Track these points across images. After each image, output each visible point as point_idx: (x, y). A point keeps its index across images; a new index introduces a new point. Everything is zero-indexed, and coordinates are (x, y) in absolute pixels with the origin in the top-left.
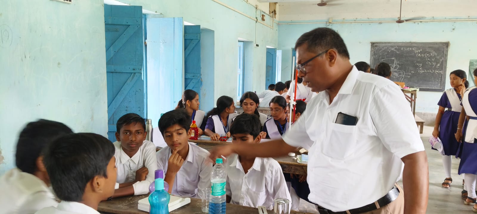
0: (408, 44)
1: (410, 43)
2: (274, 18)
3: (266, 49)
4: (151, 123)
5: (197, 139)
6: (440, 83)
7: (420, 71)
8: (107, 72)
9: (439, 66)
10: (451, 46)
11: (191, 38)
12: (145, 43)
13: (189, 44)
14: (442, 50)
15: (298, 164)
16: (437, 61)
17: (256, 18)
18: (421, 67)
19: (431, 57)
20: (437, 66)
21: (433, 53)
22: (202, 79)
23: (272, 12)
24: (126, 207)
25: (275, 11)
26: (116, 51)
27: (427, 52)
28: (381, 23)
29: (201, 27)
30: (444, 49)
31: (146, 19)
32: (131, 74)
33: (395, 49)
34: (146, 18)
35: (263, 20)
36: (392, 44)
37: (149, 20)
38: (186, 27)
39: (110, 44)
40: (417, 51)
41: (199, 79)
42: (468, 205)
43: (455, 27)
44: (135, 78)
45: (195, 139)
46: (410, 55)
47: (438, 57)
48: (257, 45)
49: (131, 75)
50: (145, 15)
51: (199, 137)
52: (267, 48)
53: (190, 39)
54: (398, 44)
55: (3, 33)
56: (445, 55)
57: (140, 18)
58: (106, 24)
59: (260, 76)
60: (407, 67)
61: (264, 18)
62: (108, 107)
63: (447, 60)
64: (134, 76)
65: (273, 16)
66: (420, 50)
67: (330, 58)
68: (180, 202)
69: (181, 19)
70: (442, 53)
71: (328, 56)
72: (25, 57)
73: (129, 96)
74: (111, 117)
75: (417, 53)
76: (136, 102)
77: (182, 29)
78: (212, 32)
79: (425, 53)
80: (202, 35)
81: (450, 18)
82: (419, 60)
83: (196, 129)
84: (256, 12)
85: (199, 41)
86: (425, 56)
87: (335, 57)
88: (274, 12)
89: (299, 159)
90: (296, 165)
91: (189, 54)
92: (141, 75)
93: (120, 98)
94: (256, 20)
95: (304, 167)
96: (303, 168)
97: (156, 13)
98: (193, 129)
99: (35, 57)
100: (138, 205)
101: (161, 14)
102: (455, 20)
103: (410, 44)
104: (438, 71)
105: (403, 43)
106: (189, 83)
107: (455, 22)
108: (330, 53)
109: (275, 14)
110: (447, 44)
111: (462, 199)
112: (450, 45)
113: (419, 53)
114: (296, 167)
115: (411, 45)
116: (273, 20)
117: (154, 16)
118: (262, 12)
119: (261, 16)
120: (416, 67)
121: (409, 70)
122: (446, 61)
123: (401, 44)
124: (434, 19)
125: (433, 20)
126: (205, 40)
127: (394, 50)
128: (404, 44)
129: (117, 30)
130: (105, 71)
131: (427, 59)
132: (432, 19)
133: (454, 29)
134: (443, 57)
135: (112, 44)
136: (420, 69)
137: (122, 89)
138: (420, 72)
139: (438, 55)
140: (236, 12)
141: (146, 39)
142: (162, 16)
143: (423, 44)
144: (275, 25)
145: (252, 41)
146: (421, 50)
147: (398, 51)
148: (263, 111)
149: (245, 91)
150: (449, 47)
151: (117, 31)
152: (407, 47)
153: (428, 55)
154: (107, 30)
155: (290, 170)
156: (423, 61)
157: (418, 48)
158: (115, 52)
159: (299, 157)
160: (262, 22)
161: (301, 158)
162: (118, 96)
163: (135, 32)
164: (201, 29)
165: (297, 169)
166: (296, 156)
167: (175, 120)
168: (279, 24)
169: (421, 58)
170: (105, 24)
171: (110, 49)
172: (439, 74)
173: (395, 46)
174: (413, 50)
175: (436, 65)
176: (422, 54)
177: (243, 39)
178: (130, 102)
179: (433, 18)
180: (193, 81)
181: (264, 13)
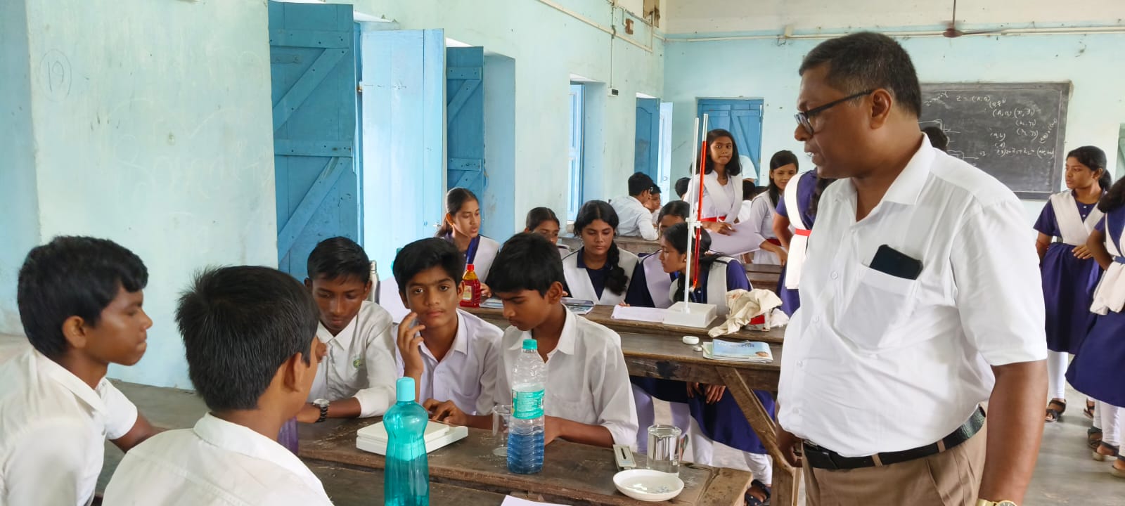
0: (974, 87)
1: (978, 83)
2: (655, 27)
3: (635, 100)
4: (376, 270)
5: (478, 306)
6: (1048, 179)
7: (1000, 150)
8: (275, 155)
9: (1045, 140)
10: (1075, 90)
11: (463, 77)
12: (358, 88)
13: (458, 91)
14: (1055, 99)
15: (705, 360)
16: (1041, 128)
17: (613, 27)
18: (1002, 142)
19: (1026, 119)
20: (1042, 139)
21: (1033, 109)
22: (487, 171)
23: (651, 13)
24: (330, 444)
25: (656, 10)
26: (295, 108)
27: (1019, 104)
28: (909, 38)
29: (485, 51)
30: (1059, 98)
31: (360, 34)
32: (329, 159)
33: (941, 99)
34: (360, 32)
35: (629, 31)
36: (934, 87)
37: (368, 36)
38: (451, 52)
39: (282, 91)
40: (994, 104)
41: (480, 170)
42: (1102, 460)
43: (1085, 46)
44: (339, 168)
45: (473, 306)
46: (978, 112)
47: (1044, 119)
48: (615, 92)
49: (328, 162)
50: (358, 24)
51: (481, 303)
52: (637, 98)
53: (461, 80)
54: (948, 87)
55: (53, 70)
56: (1061, 112)
57: (348, 31)
58: (273, 47)
59: (621, 165)
60: (970, 142)
61: (631, 28)
62: (279, 233)
63: (1065, 125)
64: (335, 163)
65: (652, 23)
66: (1001, 100)
67: (873, 108)
68: (446, 433)
69: (440, 34)
70: (1055, 109)
71: (871, 104)
72: (99, 122)
73: (325, 210)
74: (284, 258)
75: (994, 108)
76: (340, 222)
77: (442, 56)
78: (509, 62)
79: (1012, 109)
80: (485, 68)
81: (1074, 25)
82: (998, 124)
83: (474, 283)
84: (612, 13)
85: (482, 82)
86: (1012, 115)
87: (886, 109)
88: (655, 13)
89: (707, 350)
90: (699, 364)
91: (457, 115)
92: (352, 161)
93: (304, 214)
94: (612, 32)
95: (717, 368)
96: (716, 370)
97: (383, 20)
98: (470, 282)
99: (119, 123)
100: (358, 439)
101: (395, 21)
102: (1086, 30)
103: (978, 86)
104: (1043, 152)
105: (961, 84)
106: (458, 181)
107: (1085, 33)
108: (876, 97)
109: (657, 16)
110: (1066, 88)
111: (1089, 447)
112: (1073, 88)
113: (998, 108)
114: (700, 368)
115: (980, 88)
116: (652, 32)
117: (379, 27)
118: (626, 14)
119: (625, 23)
120: (992, 141)
121: (975, 149)
122: (1063, 128)
123: (957, 87)
124: (1035, 28)
125: (1034, 30)
126: (493, 80)
127: (940, 102)
128: (963, 87)
129: (296, 59)
130: (270, 152)
131: (1019, 123)
132: (1031, 28)
133: (1082, 51)
134: (1057, 117)
135: (287, 93)
136: (1001, 145)
137: (309, 194)
138: (1000, 152)
139: (1044, 113)
140: (566, 13)
141: (360, 79)
142: (396, 25)
143: (1007, 87)
144: (657, 43)
145: (604, 81)
146: (1004, 102)
147: (949, 104)
148: (628, 245)
149: (587, 199)
150: (1070, 94)
151: (296, 61)
152: (970, 94)
153: (1020, 112)
154: (275, 61)
155: (686, 374)
156: (1008, 127)
157: (997, 96)
158: (293, 109)
159: (707, 345)
160: (627, 37)
161: (711, 348)
162: (300, 210)
163: (337, 65)
164: (485, 56)
165: (702, 373)
166: (700, 343)
167: (435, 256)
168: (666, 41)
169: (1003, 119)
170: (271, 46)
171: (281, 101)
172: (1046, 157)
173: (941, 92)
174: (984, 101)
175: (1040, 137)
176: (1005, 111)
177: (580, 77)
178: (326, 222)
179: (1032, 25)
180: (467, 175)
181: (632, 14)
